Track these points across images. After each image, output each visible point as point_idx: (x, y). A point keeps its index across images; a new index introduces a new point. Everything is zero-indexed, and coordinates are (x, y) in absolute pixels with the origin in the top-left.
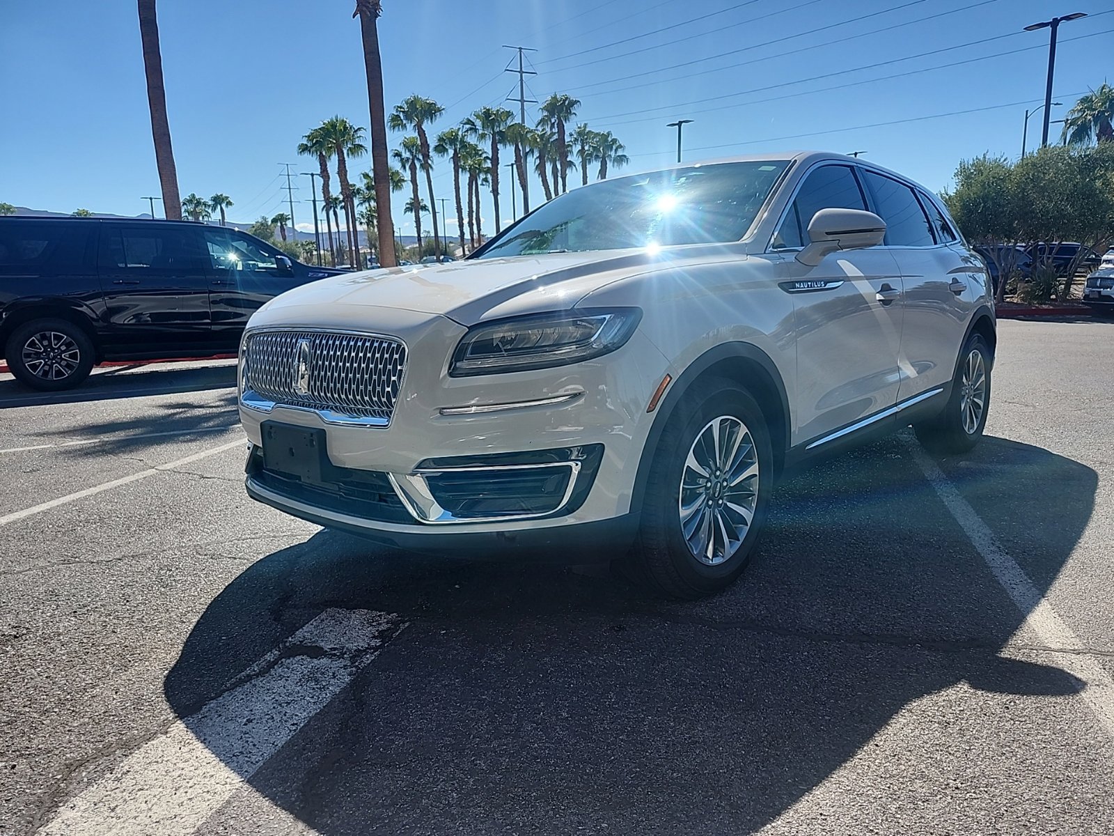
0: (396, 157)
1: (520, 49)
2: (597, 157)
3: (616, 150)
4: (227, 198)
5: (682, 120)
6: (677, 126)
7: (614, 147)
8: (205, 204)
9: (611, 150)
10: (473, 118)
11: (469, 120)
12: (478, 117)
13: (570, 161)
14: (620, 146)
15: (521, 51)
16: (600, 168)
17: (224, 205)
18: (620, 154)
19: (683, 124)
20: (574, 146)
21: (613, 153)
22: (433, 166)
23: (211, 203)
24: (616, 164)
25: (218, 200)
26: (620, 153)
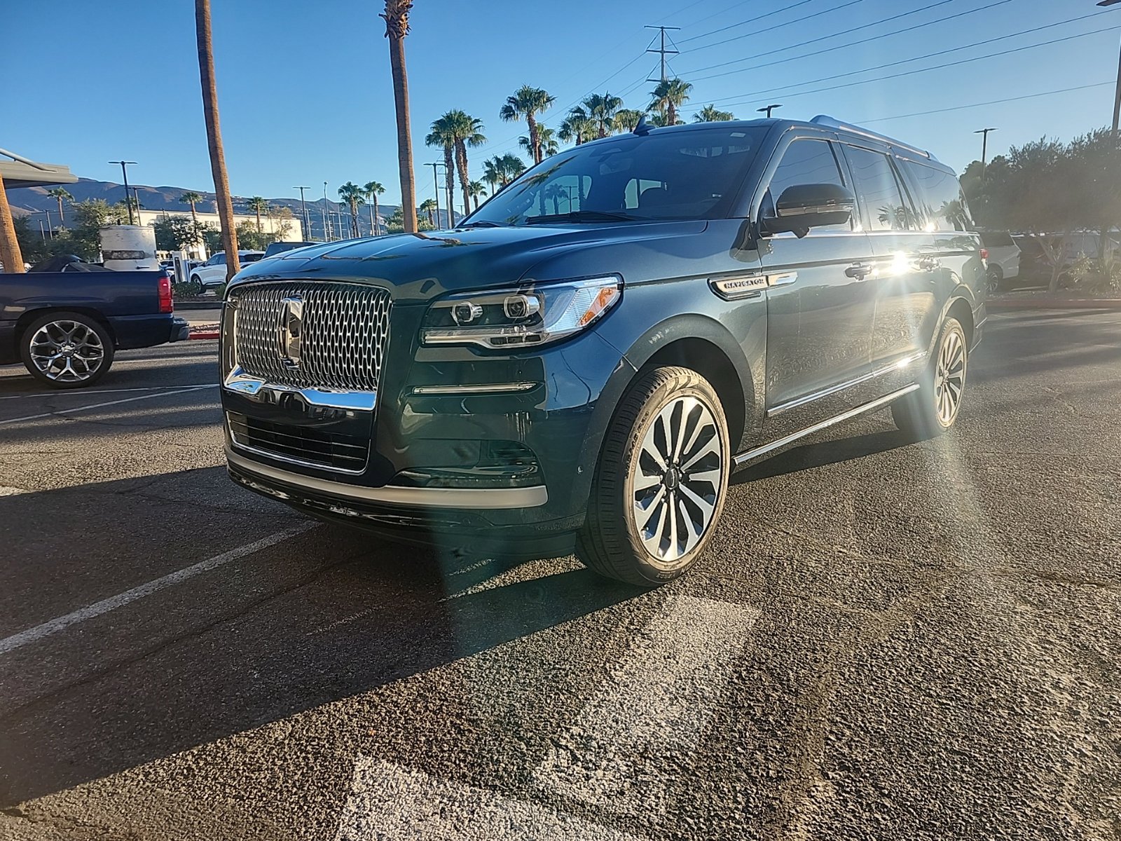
1: (662, 28)
5: (771, 105)
6: (766, 112)
8: (360, 191)
10: (583, 107)
11: (579, 109)
12: (587, 104)
15: (662, 30)
17: (376, 193)
19: (772, 109)
23: (365, 189)
25: (370, 187)
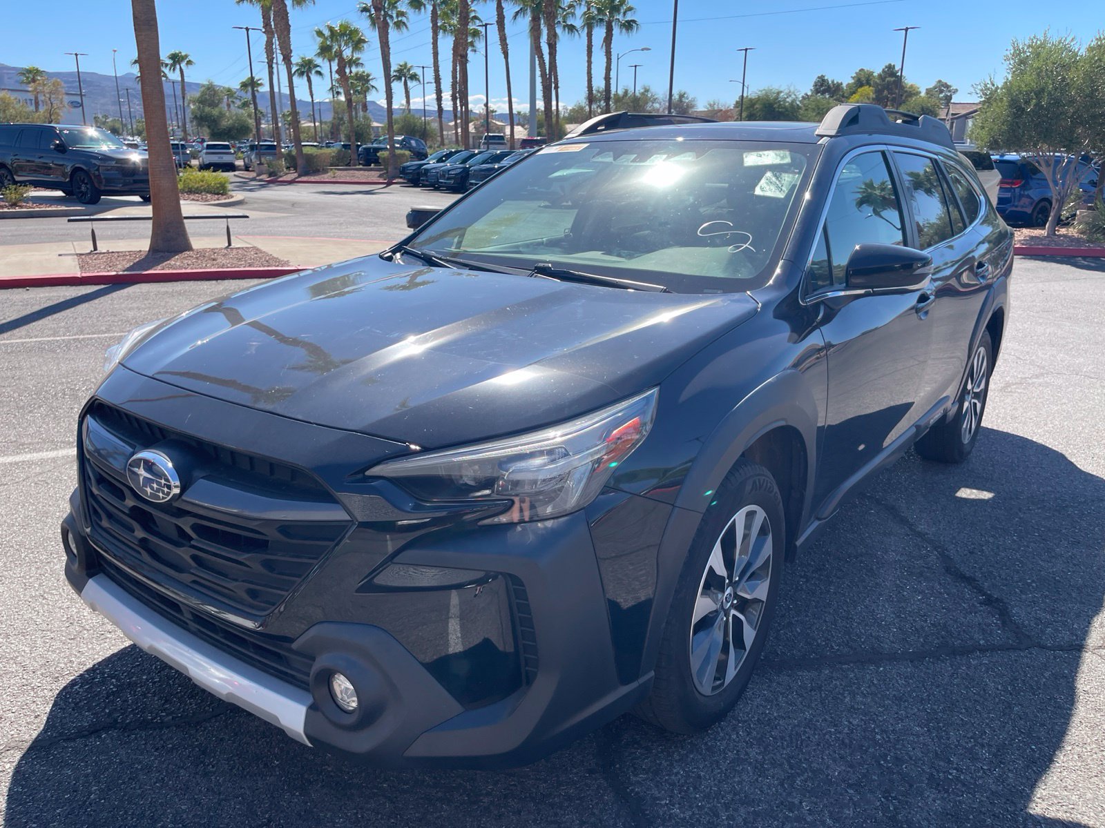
0: (364, 13)
2: (601, 20)
3: (625, 14)
4: (186, 56)
7: (622, 11)
9: (619, 14)
13: (571, 25)
14: (630, 9)
16: (605, 35)
18: (630, 19)
20: (577, 7)
21: (620, 17)
22: (408, 24)
24: (624, 30)
26: (629, 17)
